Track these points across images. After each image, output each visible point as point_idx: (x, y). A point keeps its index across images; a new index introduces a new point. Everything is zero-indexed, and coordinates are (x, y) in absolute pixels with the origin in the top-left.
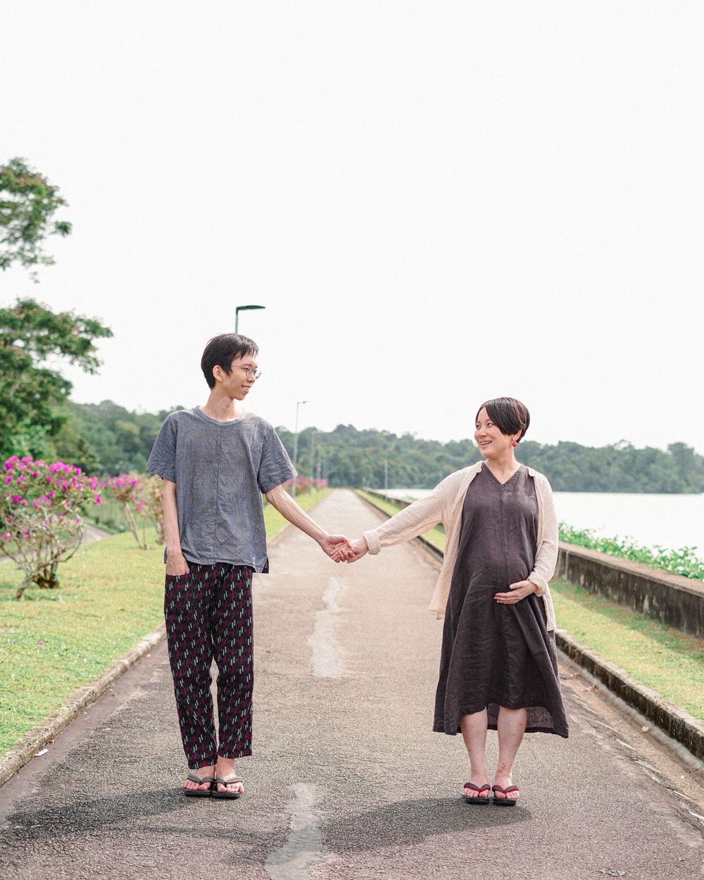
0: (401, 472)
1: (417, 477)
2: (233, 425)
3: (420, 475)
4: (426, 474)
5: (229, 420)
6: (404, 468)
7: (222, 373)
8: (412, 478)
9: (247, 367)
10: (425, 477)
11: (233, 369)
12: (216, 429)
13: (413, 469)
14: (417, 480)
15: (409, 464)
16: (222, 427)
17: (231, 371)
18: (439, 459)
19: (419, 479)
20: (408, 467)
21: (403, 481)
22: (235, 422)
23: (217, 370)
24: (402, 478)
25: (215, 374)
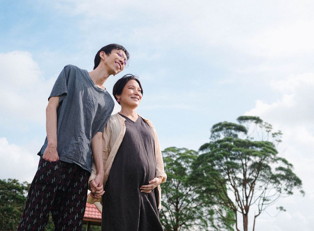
7: (105, 55)
17: (110, 53)
23: (102, 54)
25: (101, 56)
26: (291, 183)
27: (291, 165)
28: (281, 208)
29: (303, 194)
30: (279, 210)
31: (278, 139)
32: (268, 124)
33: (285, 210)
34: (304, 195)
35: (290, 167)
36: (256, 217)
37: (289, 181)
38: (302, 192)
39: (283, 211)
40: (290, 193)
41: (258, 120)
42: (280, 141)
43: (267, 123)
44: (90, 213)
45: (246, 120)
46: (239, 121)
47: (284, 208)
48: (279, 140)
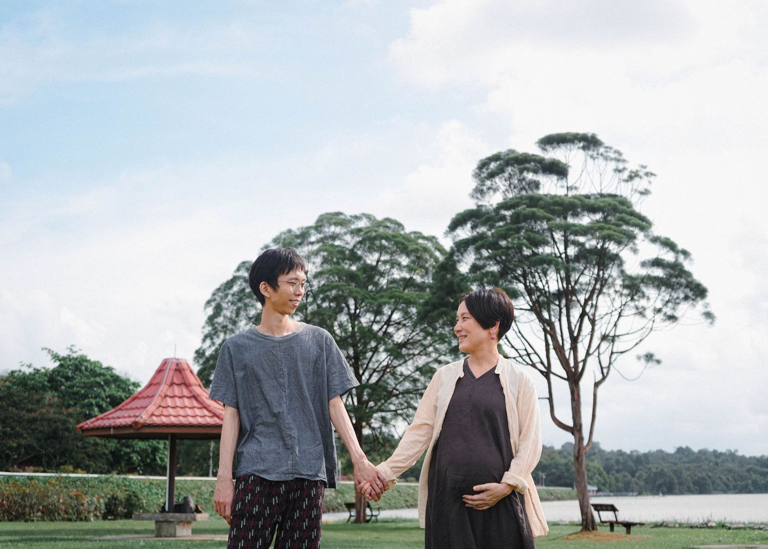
0: (718, 481)
1: (731, 485)
2: (290, 339)
3: (734, 483)
4: (739, 482)
5: (285, 334)
6: (721, 479)
7: (269, 289)
8: (727, 486)
9: (293, 281)
10: (738, 485)
11: (279, 284)
12: (273, 344)
13: (728, 479)
14: (732, 487)
15: (725, 475)
16: (280, 342)
17: (278, 286)
18: (748, 471)
19: (734, 486)
20: (724, 478)
21: (719, 488)
22: (292, 336)
23: (264, 286)
24: (718, 485)
25: (263, 292)
26: (675, 296)
27: (685, 253)
28: (649, 357)
29: (710, 320)
30: (643, 361)
31: (641, 189)
32: (612, 151)
33: (658, 362)
34: (711, 323)
35: (681, 258)
36: (597, 385)
37: (670, 290)
38: (708, 315)
39: (654, 363)
40: (672, 318)
41: (590, 142)
42: (645, 193)
43: (611, 148)
44: (181, 412)
45: (561, 145)
46: (543, 146)
47: (656, 357)
48: (643, 190)
